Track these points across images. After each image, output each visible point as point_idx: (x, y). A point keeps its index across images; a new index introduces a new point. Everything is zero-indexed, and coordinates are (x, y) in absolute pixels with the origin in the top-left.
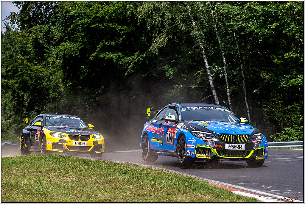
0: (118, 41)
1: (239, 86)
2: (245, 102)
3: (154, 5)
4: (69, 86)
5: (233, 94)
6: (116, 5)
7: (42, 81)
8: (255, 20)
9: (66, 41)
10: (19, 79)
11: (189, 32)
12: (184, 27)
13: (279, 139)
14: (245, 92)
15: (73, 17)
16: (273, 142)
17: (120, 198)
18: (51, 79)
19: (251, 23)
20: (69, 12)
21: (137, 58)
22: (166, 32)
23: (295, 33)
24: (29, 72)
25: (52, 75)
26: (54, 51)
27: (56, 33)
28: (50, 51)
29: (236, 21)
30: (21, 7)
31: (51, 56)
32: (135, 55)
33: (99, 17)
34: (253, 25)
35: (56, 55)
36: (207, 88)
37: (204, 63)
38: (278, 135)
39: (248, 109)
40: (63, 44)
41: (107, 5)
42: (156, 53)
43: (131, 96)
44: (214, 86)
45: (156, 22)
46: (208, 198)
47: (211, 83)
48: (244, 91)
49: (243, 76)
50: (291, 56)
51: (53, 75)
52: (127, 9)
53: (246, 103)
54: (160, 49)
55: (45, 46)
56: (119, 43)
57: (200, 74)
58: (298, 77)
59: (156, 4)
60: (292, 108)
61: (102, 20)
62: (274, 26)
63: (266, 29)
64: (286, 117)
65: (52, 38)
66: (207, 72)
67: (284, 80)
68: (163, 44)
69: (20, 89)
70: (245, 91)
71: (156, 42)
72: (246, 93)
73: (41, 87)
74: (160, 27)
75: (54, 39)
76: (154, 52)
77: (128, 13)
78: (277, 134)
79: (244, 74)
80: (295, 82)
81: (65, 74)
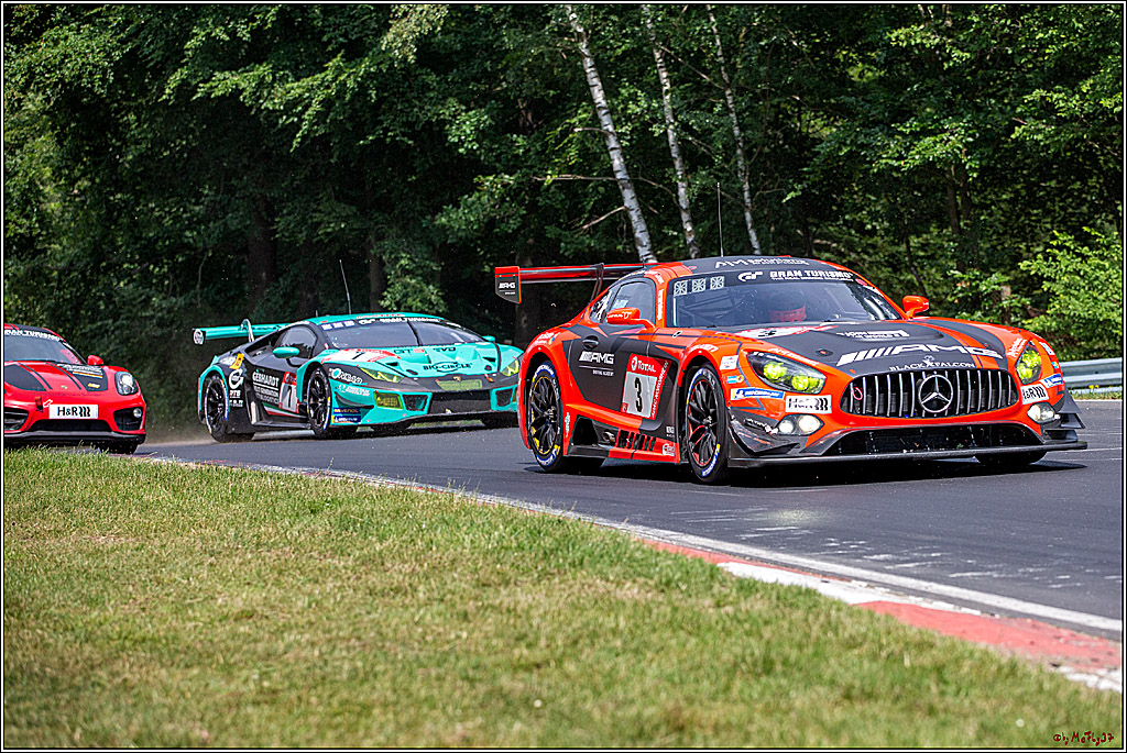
0: (264, 22)
1: (722, 170)
2: (747, 231)
4: (83, 193)
5: (701, 202)
14: (746, 194)
17: (300, 603)
18: (10, 166)
21: (335, 79)
25: (12, 153)
32: (326, 69)
35: (22, 76)
36: (601, 184)
37: (588, 87)
40: (50, 33)
42: (406, 56)
43: (319, 224)
44: (629, 174)
47: (617, 162)
48: (741, 191)
49: (736, 132)
51: (18, 152)
53: (752, 234)
54: (423, 43)
56: (266, 24)
57: (572, 132)
58: (944, 131)
60: (923, 247)
64: (901, 282)
66: (599, 121)
67: (892, 142)
68: (431, 22)
70: (746, 186)
71: (405, 15)
72: (751, 197)
75: (17, 14)
76: (400, 54)
79: (739, 125)
80: (933, 148)
81: (62, 146)
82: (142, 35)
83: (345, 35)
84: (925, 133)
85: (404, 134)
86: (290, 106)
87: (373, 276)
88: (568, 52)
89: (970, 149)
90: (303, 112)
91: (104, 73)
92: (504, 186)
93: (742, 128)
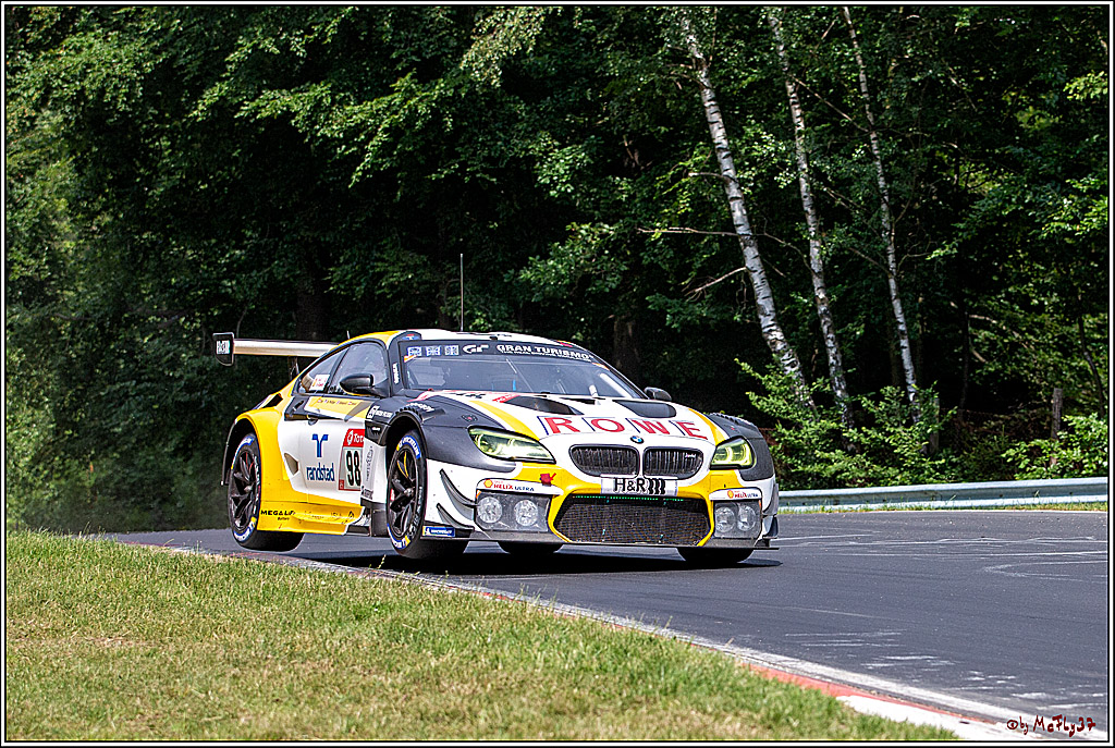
0: (323, 34)
1: (863, 227)
2: (890, 301)
4: (103, 230)
5: (841, 268)
13: (1042, 465)
14: (891, 258)
16: (1014, 479)
17: (337, 727)
18: (19, 195)
21: (404, 103)
25: (21, 181)
31: (19, 95)
32: (392, 91)
35: (37, 89)
36: (718, 239)
37: (706, 124)
38: (1037, 447)
39: (902, 332)
40: (72, 40)
42: (489, 81)
44: (752, 229)
47: (738, 213)
48: (886, 254)
49: (881, 183)
50: (1098, 91)
51: (28, 179)
53: (897, 305)
54: (511, 66)
56: (325, 38)
57: (686, 176)
64: (1071, 368)
66: (718, 165)
67: (1065, 201)
68: (521, 41)
70: (891, 249)
71: (491, 30)
72: (897, 261)
75: (35, 18)
76: (482, 76)
78: (1033, 443)
79: (885, 175)
81: (81, 174)
82: (179, 44)
83: (418, 53)
85: (485, 171)
86: (351, 134)
88: (684, 82)
90: (366, 142)
91: (132, 85)
92: (602, 236)
93: (889, 178)
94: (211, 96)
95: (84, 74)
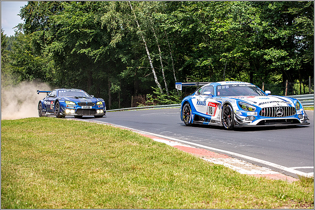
0: (90, 41)
1: (170, 66)
2: (174, 77)
3: (112, 15)
4: (59, 70)
5: (166, 72)
6: (87, 16)
7: (41, 67)
8: (178, 23)
9: (55, 41)
10: (26, 67)
11: (135, 32)
12: (132, 29)
14: (174, 70)
15: (59, 25)
18: (47, 65)
19: (175, 25)
20: (56, 22)
21: (102, 50)
22: (120, 33)
23: (205, 31)
24: (32, 61)
25: (47, 63)
26: (47, 48)
27: (48, 36)
28: (45, 48)
29: (166, 24)
30: (26, 20)
32: (100, 49)
33: (76, 25)
34: (177, 26)
36: (148, 69)
37: (147, 52)
40: (53, 43)
41: (81, 16)
42: (114, 46)
43: (99, 75)
44: (153, 67)
45: (113, 26)
46: (135, 144)
47: (151, 65)
48: (173, 70)
49: (172, 59)
50: (203, 45)
52: (94, 19)
53: (175, 77)
54: (117, 44)
55: (41, 44)
57: (143, 59)
58: (208, 60)
59: (113, 14)
61: (78, 27)
62: (191, 26)
63: (186, 29)
65: (46, 39)
66: (148, 58)
67: (199, 61)
68: (118, 40)
69: (27, 73)
70: (174, 69)
71: (114, 39)
73: (40, 71)
74: (117, 29)
77: (95, 21)
80: (206, 63)
81: (56, 62)
82: (69, 43)
84: (205, 60)
85: (114, 60)
86: (94, 55)
87: (109, 84)
88: (143, 46)
89: (212, 63)
90: (96, 56)
91: (62, 49)
92: (131, 69)
93: (173, 59)
94: (74, 50)
95: (55, 48)
